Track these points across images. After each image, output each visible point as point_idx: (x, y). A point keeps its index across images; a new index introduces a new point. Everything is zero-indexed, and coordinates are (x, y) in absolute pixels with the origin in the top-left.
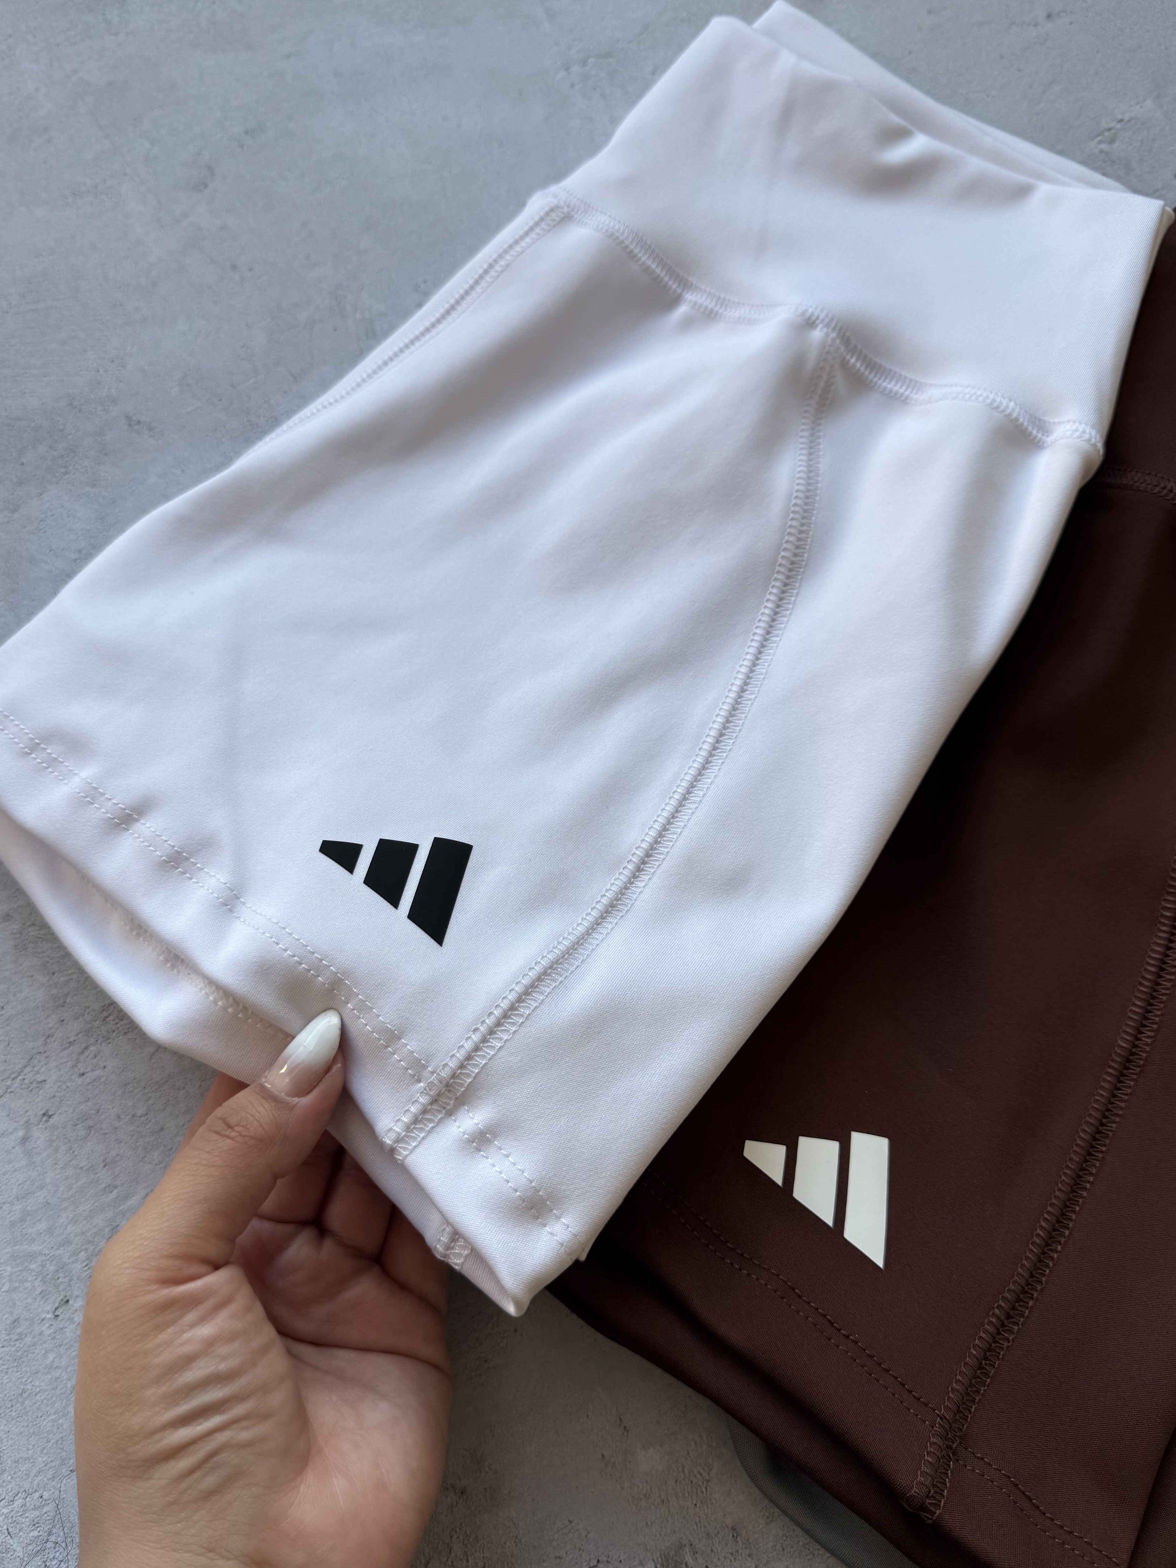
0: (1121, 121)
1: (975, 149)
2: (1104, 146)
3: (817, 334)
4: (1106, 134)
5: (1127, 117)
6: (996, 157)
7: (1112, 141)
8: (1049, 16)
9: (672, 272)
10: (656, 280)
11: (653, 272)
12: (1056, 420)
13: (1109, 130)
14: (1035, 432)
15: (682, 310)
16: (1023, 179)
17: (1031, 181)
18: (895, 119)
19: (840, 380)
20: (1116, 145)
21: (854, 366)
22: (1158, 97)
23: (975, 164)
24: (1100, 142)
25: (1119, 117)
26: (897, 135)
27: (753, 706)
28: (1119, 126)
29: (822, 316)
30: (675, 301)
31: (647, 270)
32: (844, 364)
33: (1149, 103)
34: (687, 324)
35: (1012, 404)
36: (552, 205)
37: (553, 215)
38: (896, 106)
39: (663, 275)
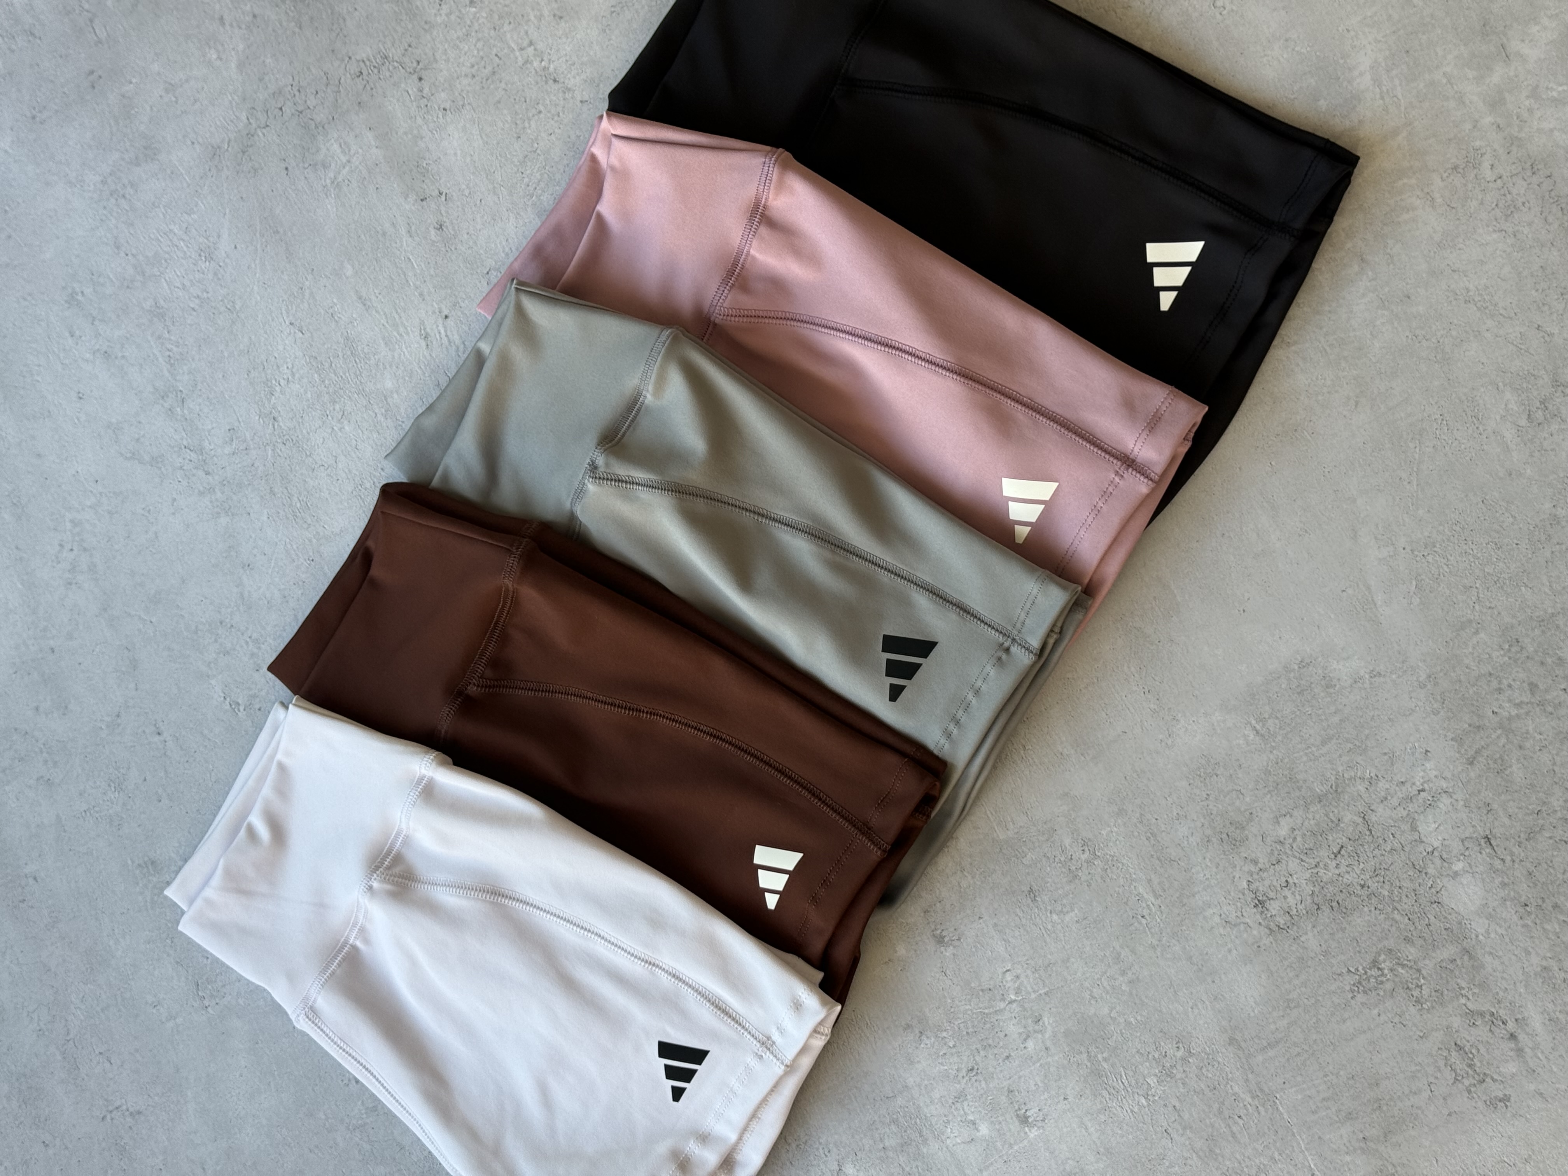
0: (225, 698)
1: (257, 790)
2: (242, 708)
3: (376, 885)
4: (233, 707)
5: (223, 695)
6: (262, 779)
7: (239, 704)
8: (159, 734)
9: (340, 951)
10: (344, 959)
11: (340, 961)
12: (418, 773)
13: (231, 705)
14: (424, 782)
15: (359, 944)
16: (274, 768)
17: (275, 762)
18: (243, 833)
19: (397, 870)
20: (240, 702)
21: (389, 862)
22: (208, 677)
23: (267, 791)
24: (239, 710)
25: (222, 699)
26: (252, 833)
27: (567, 912)
28: (228, 699)
29: (365, 881)
30: (354, 947)
31: (339, 965)
32: (388, 868)
33: (213, 682)
34: (366, 941)
35: (412, 794)
36: (305, 1017)
37: (311, 1016)
38: (234, 832)
39: (341, 956)
